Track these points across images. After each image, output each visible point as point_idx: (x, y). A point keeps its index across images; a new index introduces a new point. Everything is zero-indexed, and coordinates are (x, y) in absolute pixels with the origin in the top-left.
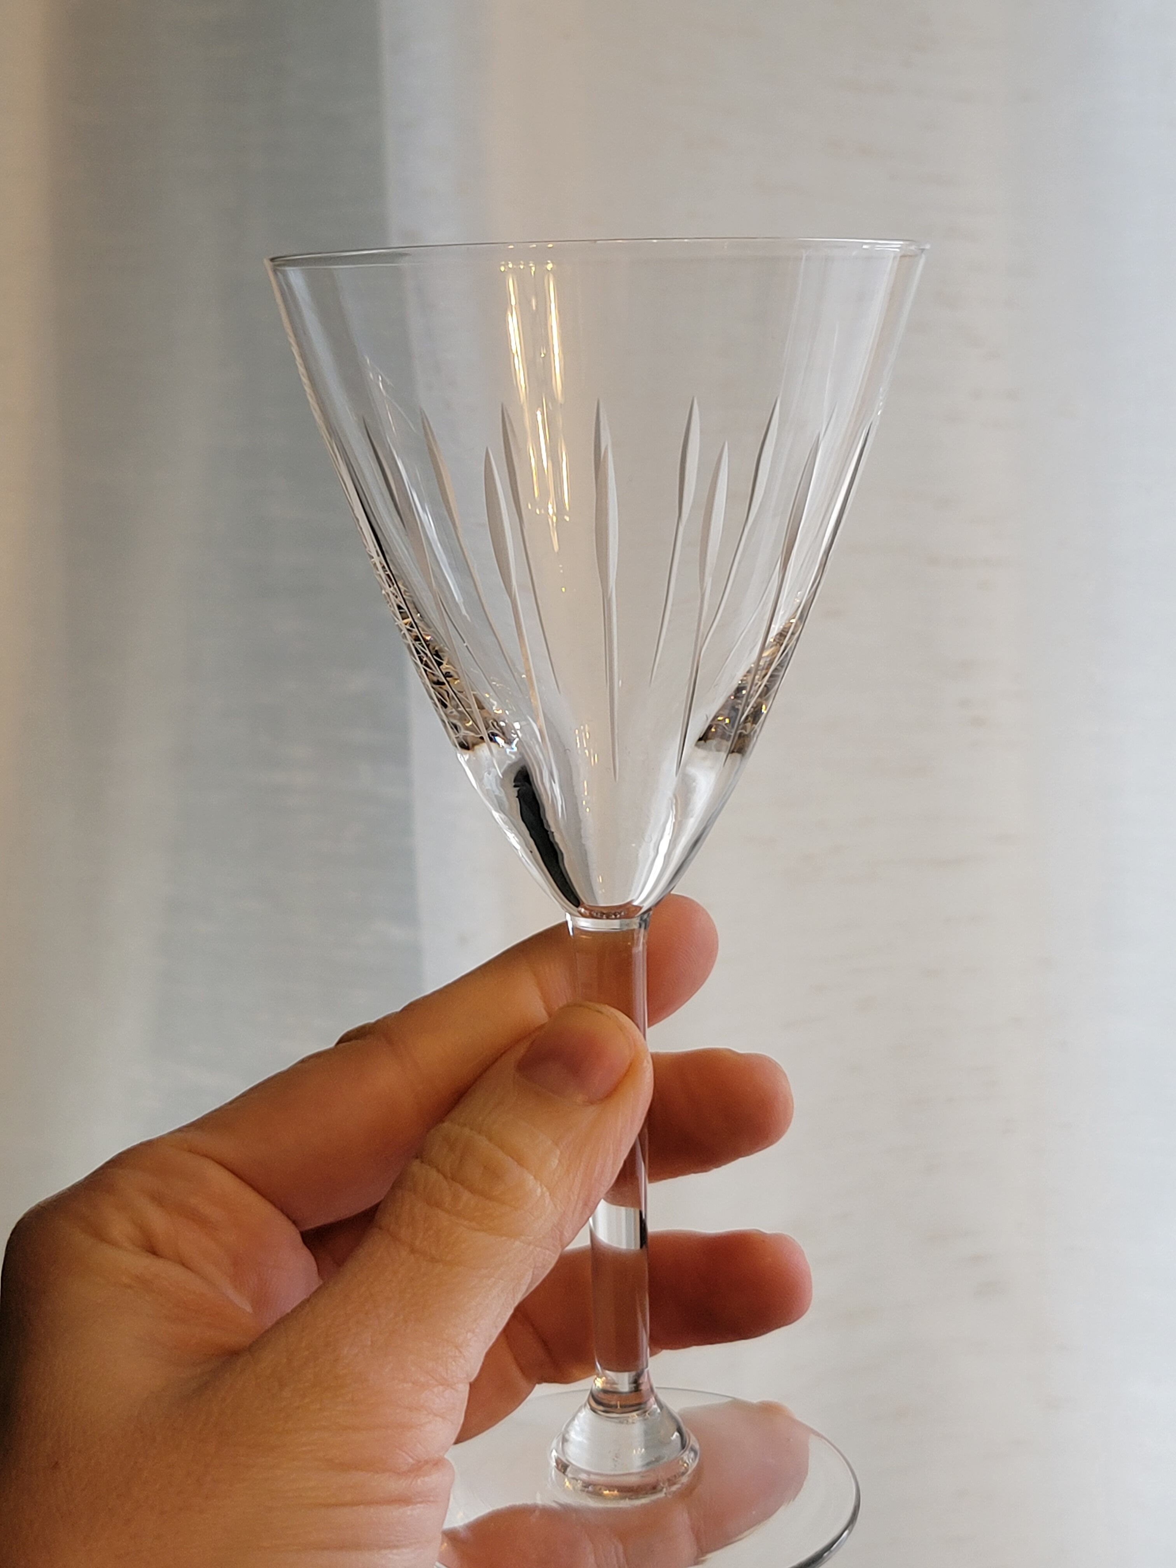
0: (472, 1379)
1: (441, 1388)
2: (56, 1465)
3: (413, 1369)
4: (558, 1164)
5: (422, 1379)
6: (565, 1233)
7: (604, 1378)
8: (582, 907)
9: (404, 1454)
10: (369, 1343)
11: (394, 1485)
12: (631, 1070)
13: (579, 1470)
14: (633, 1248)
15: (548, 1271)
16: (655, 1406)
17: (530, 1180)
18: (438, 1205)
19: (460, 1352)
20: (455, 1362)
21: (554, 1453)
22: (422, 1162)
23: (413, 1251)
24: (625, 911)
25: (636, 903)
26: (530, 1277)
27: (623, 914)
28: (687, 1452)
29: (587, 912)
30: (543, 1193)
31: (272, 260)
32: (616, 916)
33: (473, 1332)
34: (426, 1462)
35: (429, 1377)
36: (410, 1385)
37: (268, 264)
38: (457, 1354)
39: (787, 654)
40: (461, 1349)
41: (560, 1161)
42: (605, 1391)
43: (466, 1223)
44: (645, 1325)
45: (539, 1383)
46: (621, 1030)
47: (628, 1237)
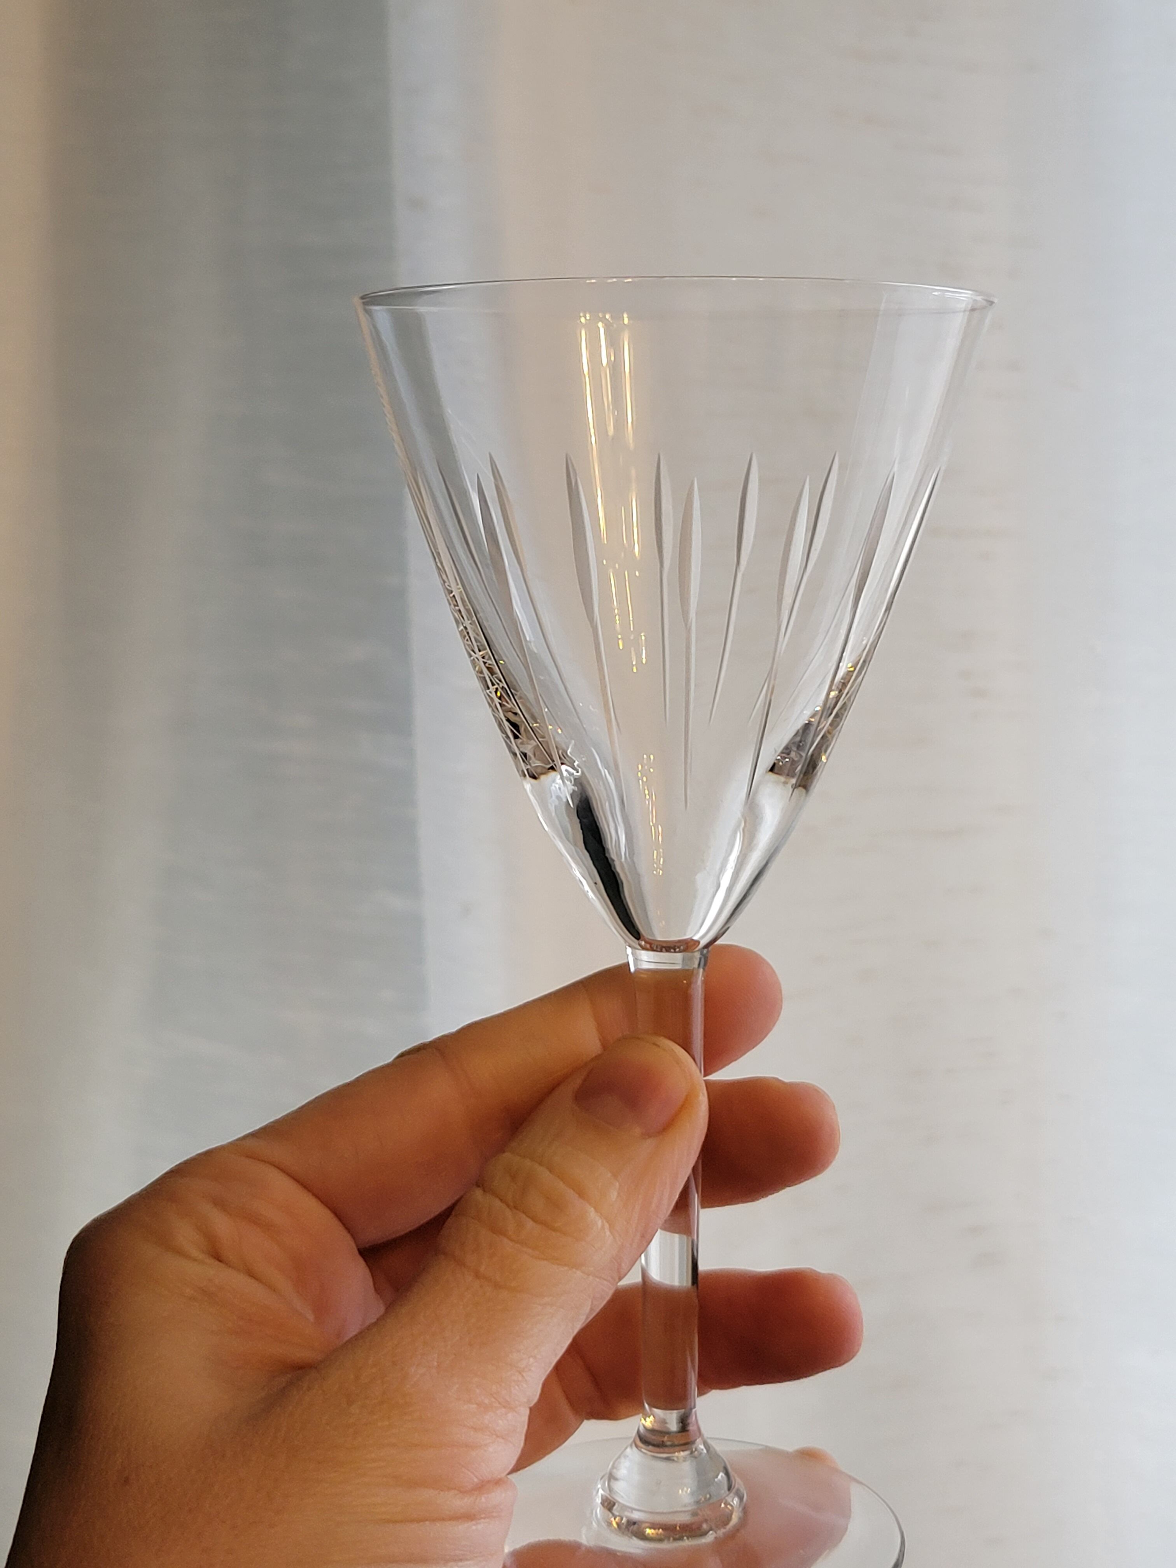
0: (532, 1405)
1: (503, 1410)
2: (127, 1481)
3: (478, 1391)
4: (617, 1197)
5: (486, 1401)
6: (623, 1265)
7: (652, 1417)
8: (642, 940)
9: (469, 1473)
10: (436, 1364)
11: (459, 1503)
12: (686, 1104)
13: (624, 1507)
14: (685, 1284)
15: (605, 1302)
16: (702, 1447)
17: (592, 1213)
18: (502, 1232)
19: (523, 1376)
20: (518, 1386)
21: (601, 1492)
22: (484, 1191)
23: (477, 1275)
24: (687, 946)
25: (696, 938)
26: (589, 1308)
27: (682, 948)
28: (732, 1494)
29: (648, 946)
30: (603, 1226)
31: (362, 298)
32: (675, 950)
33: (535, 1357)
34: (489, 1482)
35: (493, 1400)
36: (475, 1406)
37: (357, 301)
38: (520, 1378)
39: (850, 697)
40: (524, 1374)
41: (619, 1194)
42: (652, 1431)
43: (530, 1251)
44: (693, 1366)
45: (588, 1419)
46: (677, 1063)
47: (681, 1274)
